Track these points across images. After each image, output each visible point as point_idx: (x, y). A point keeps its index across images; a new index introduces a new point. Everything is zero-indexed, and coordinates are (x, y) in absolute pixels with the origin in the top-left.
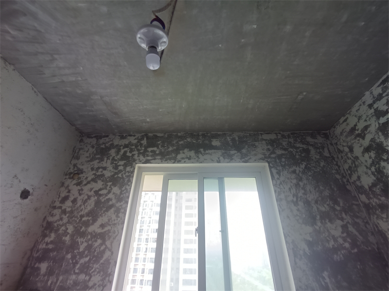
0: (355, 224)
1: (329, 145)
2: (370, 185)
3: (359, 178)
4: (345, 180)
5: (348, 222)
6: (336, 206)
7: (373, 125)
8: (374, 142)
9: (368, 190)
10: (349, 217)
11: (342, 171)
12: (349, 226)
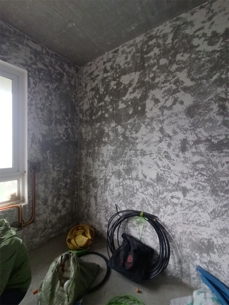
0: (72, 129)
1: (76, 77)
2: (86, 109)
3: (83, 104)
4: (76, 104)
5: (69, 127)
6: (66, 117)
7: (100, 76)
8: (97, 86)
9: (84, 112)
10: (70, 124)
11: (77, 98)
12: (69, 129)
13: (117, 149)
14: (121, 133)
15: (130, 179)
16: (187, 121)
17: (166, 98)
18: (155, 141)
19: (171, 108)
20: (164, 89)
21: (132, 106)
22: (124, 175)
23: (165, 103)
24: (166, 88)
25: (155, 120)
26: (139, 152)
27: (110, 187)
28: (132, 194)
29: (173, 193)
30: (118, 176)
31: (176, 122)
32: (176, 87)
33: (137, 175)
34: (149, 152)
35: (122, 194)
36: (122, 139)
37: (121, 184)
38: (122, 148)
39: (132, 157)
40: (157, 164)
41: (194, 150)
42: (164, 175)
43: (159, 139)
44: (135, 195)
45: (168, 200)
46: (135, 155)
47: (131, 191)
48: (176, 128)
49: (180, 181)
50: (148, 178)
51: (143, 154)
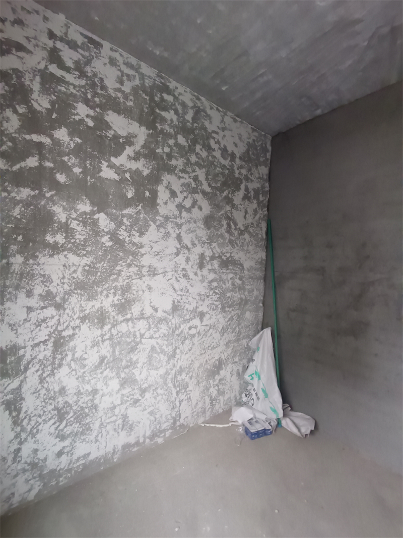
13: (96, 264)
14: (106, 230)
15: (127, 320)
16: (205, 232)
17: (185, 194)
18: (170, 253)
19: (189, 210)
20: (182, 181)
21: (132, 184)
22: (114, 317)
23: (183, 201)
24: (186, 181)
25: (172, 222)
26: (145, 271)
27: (73, 355)
28: (132, 348)
29: (191, 322)
30: (99, 322)
31: (195, 231)
32: (195, 186)
33: (142, 310)
34: (162, 269)
35: (108, 357)
36: (110, 244)
37: (106, 337)
38: (108, 262)
39: (132, 280)
40: (173, 287)
41: (210, 267)
42: (181, 301)
43: (175, 250)
44: (138, 347)
45: (186, 333)
46: (138, 274)
47: (131, 342)
48: (194, 239)
49: (198, 306)
50: (160, 311)
51: (152, 273)
